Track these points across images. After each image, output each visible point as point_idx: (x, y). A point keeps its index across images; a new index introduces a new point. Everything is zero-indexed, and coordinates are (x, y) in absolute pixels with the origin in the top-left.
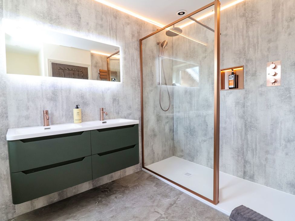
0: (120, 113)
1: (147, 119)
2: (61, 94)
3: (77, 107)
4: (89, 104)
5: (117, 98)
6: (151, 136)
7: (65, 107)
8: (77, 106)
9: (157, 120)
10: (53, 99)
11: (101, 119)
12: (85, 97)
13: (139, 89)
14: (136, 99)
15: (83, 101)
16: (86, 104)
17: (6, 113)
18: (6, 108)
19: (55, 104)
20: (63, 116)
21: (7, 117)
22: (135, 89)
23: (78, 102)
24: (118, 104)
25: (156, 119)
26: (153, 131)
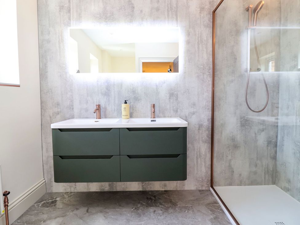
0: (179, 110)
1: (221, 122)
2: (114, 89)
3: (126, 103)
4: (141, 99)
5: (176, 93)
6: (229, 147)
7: (117, 102)
8: (126, 101)
9: (241, 124)
10: (106, 94)
11: (152, 117)
12: (136, 92)
13: (209, 79)
14: (203, 94)
15: (135, 96)
16: (137, 99)
17: (72, 106)
18: (72, 101)
19: (108, 98)
20: (115, 110)
21: (73, 109)
22: (203, 80)
23: (129, 97)
24: (177, 99)
25: (239, 122)
26: (233, 139)
